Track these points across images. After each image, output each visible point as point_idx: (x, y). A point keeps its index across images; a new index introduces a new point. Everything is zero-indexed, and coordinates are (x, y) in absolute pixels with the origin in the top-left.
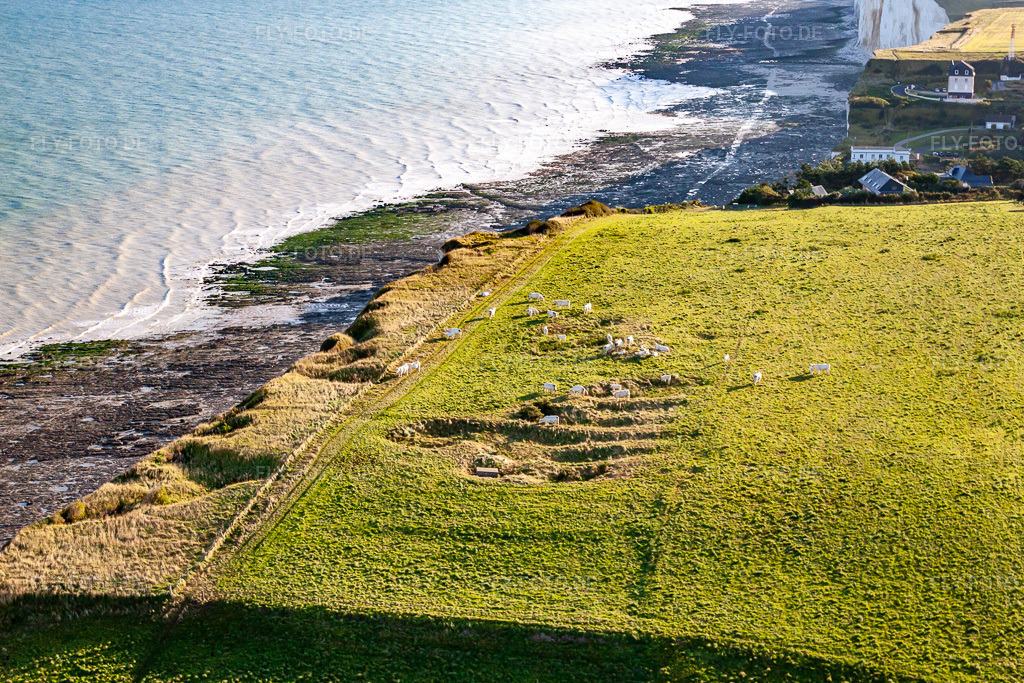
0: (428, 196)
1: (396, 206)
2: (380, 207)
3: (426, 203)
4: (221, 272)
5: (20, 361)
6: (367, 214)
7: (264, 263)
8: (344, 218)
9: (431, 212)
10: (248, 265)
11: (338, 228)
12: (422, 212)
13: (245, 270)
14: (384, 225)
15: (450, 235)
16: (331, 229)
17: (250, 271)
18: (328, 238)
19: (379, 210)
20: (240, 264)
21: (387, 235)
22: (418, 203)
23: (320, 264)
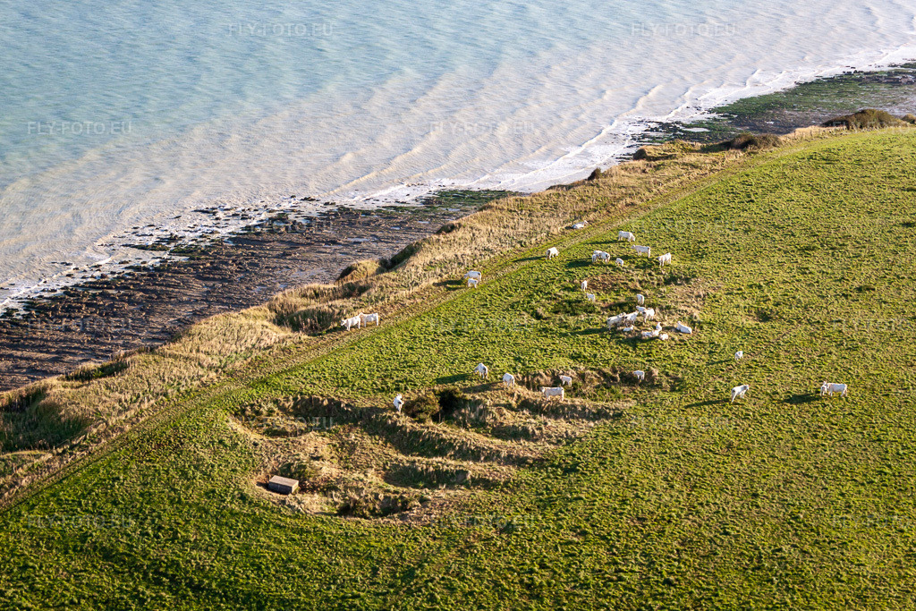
0: (906, 66)
1: (866, 74)
2: (849, 73)
3: (897, 73)
4: (652, 130)
5: (414, 204)
6: (831, 80)
7: (699, 124)
8: (806, 83)
9: (896, 83)
10: (683, 125)
11: (791, 93)
12: (887, 83)
13: (676, 129)
14: (840, 95)
15: (900, 109)
16: (786, 94)
17: (680, 131)
18: (776, 102)
19: (847, 77)
20: (677, 123)
21: (836, 105)
22: (889, 73)
23: (752, 130)
